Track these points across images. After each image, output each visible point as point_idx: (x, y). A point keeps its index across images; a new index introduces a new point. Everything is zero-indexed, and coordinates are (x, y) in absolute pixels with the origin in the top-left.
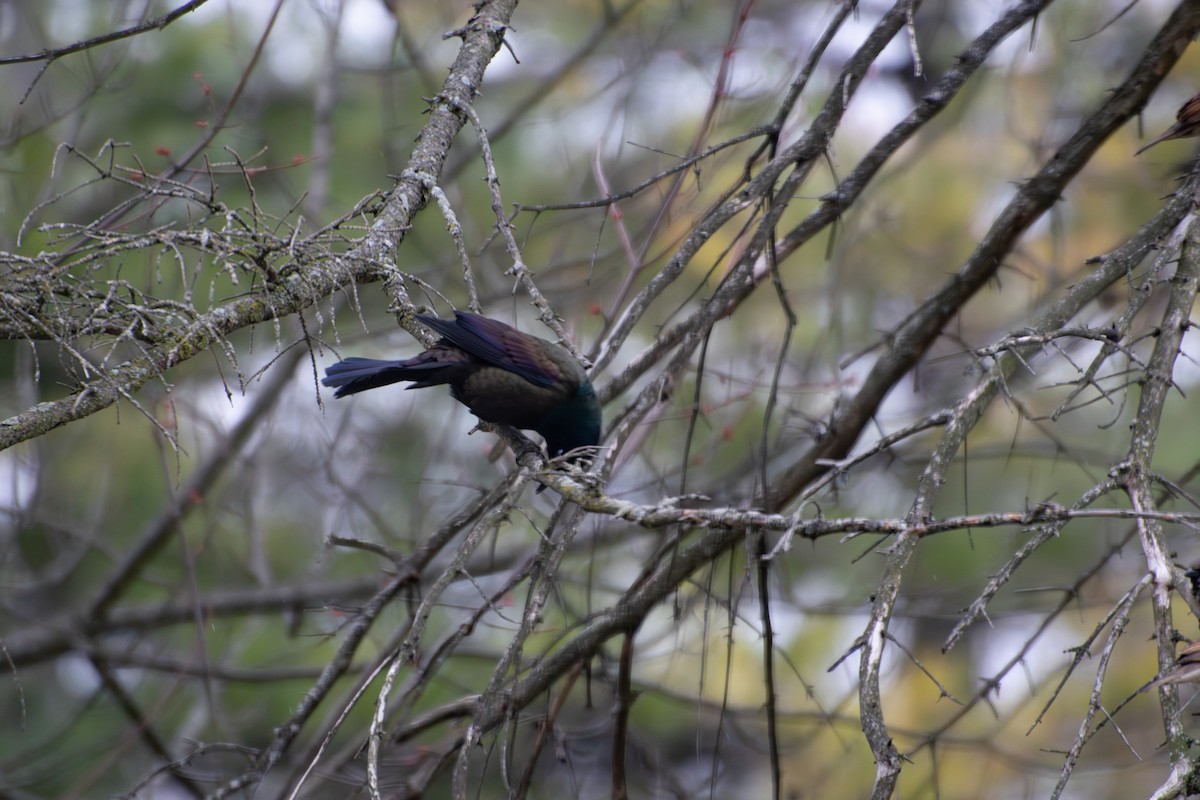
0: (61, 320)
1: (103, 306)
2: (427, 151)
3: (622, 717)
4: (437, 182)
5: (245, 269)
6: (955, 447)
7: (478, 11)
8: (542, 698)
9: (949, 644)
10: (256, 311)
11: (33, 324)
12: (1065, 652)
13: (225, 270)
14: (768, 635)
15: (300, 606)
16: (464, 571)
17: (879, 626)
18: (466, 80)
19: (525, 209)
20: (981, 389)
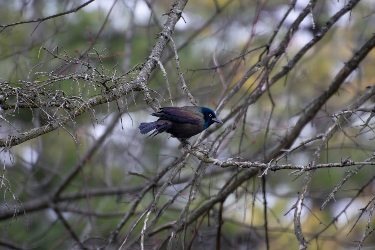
0: (41, 102)
1: (54, 98)
2: (157, 50)
3: (219, 229)
4: (160, 60)
5: (99, 86)
6: (325, 145)
7: (173, 7)
8: (194, 223)
9: (322, 207)
10: (102, 100)
11: (33, 103)
12: (359, 210)
13: (92, 87)
14: (265, 203)
15: (120, 194)
16: (171, 183)
17: (300, 202)
18: (169, 28)
19: (190, 70)
20: (333, 127)
